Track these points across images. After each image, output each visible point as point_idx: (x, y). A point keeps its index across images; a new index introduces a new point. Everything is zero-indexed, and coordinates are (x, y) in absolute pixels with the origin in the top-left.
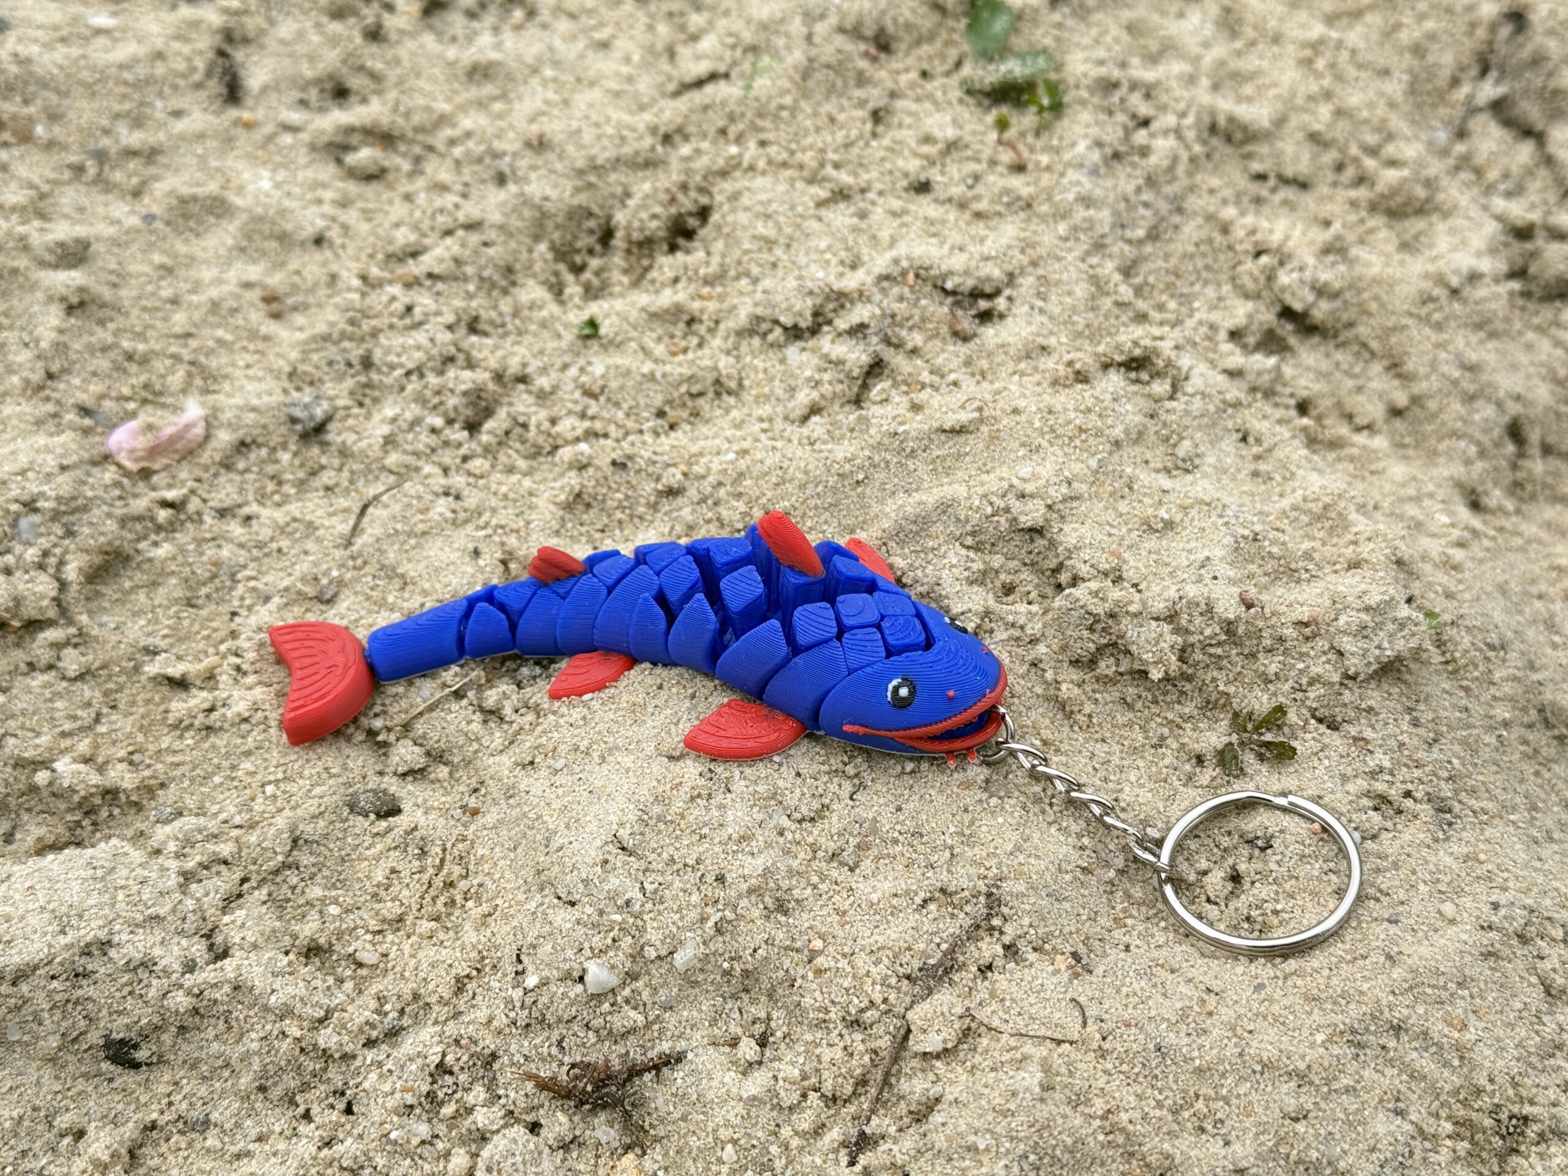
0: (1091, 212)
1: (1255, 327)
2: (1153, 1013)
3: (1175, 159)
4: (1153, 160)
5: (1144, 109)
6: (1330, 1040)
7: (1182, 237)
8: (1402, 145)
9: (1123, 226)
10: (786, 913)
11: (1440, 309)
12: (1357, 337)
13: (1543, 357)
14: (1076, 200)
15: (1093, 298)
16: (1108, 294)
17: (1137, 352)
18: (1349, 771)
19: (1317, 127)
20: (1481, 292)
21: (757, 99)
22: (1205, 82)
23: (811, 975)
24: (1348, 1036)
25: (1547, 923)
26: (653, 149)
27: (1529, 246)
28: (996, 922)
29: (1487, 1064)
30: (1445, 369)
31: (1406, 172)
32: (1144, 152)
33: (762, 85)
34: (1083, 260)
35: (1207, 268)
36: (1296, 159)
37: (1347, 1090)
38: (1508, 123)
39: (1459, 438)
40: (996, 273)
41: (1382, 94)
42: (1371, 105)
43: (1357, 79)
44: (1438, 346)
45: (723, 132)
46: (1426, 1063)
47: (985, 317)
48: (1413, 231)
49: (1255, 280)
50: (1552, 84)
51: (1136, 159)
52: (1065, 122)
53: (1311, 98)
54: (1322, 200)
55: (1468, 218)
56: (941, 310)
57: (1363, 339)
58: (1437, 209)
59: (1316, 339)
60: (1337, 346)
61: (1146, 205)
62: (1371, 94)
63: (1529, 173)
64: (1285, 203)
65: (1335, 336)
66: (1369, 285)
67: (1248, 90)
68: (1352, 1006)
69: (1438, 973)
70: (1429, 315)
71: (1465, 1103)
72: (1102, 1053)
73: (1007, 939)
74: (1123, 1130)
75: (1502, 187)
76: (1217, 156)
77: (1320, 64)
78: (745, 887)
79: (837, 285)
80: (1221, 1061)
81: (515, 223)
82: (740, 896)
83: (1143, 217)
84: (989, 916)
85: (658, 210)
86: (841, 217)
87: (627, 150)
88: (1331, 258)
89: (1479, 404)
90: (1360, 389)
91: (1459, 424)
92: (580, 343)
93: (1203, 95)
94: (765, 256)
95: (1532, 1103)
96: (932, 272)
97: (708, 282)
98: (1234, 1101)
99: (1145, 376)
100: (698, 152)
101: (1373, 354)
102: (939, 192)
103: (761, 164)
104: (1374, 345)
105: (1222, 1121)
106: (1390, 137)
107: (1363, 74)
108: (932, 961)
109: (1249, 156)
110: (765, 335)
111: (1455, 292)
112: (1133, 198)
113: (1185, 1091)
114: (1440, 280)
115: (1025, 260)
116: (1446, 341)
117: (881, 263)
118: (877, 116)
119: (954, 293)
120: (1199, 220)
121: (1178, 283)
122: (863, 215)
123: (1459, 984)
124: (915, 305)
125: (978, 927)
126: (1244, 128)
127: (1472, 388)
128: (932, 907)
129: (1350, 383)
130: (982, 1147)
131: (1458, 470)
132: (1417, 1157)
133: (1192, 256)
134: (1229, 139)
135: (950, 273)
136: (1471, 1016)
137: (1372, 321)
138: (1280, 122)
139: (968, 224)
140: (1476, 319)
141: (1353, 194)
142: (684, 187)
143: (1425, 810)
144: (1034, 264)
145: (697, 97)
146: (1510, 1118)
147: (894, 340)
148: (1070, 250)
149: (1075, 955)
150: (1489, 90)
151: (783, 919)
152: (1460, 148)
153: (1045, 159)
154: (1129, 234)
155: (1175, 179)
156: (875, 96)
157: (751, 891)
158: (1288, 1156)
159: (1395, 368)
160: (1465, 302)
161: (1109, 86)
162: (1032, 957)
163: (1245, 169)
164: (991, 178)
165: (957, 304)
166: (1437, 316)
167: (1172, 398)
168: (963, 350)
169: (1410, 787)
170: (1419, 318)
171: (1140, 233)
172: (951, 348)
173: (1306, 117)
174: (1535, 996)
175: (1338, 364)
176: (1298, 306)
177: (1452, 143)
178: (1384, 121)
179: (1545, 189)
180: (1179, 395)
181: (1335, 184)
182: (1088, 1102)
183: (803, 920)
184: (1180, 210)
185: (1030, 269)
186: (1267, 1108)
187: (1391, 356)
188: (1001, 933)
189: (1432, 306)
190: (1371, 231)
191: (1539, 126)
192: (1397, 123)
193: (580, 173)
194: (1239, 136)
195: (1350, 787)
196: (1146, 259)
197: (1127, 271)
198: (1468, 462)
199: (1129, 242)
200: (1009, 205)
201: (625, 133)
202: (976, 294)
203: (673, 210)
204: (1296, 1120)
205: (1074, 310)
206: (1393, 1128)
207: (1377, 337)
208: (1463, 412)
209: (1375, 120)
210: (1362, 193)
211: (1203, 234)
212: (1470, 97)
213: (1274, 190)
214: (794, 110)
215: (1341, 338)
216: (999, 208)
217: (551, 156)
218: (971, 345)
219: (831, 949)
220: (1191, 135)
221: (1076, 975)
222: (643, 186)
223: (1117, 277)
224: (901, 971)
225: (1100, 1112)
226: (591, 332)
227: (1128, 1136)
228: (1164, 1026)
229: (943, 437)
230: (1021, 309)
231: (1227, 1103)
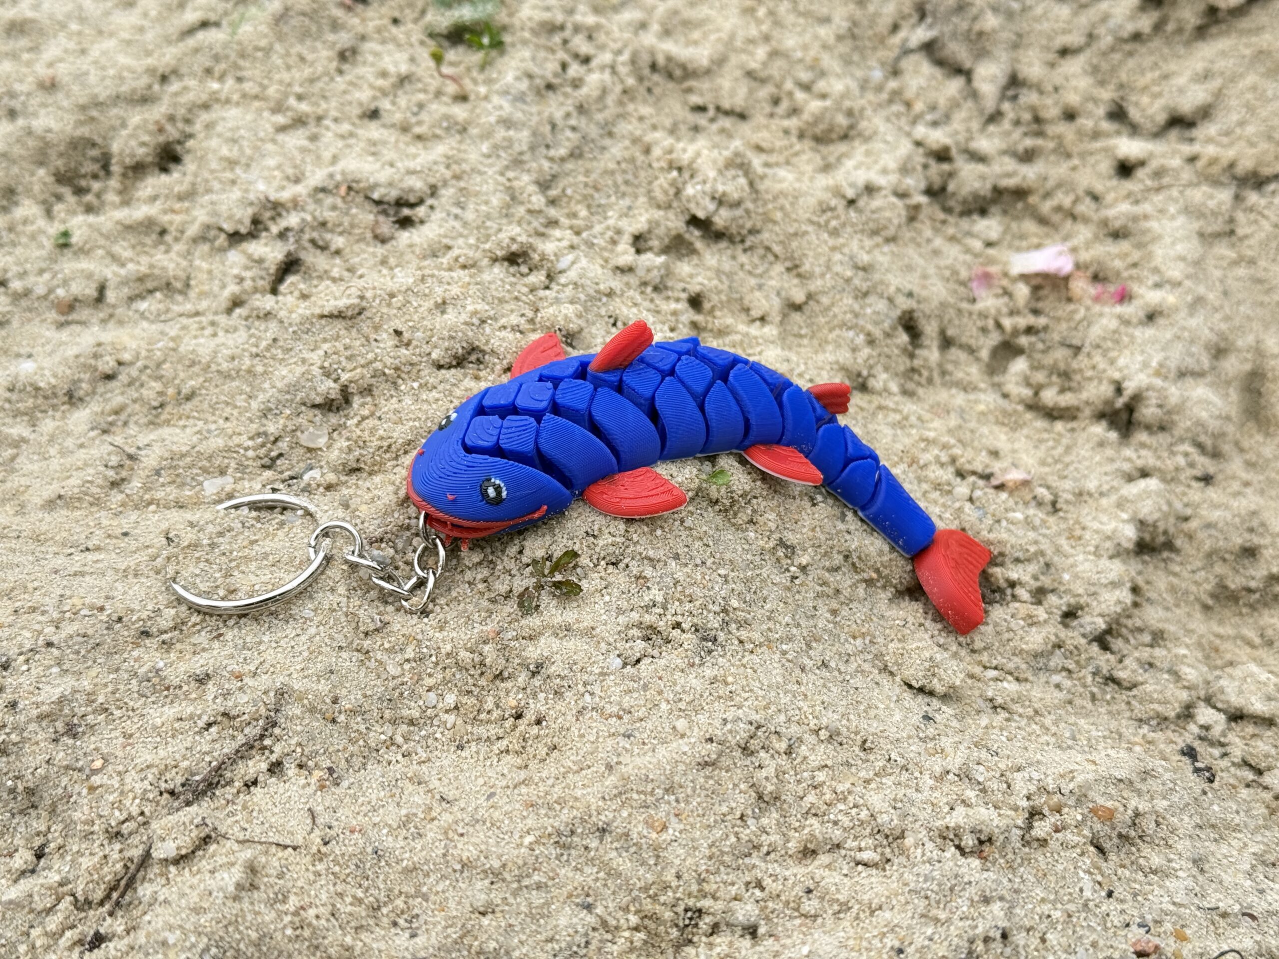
0: (511, 133)
1: (661, 231)
2: (380, 819)
3: (604, 91)
4: (584, 90)
5: (586, 49)
6: (537, 842)
7: (607, 155)
8: (833, 80)
9: (548, 147)
10: (75, 736)
11: (837, 217)
12: (762, 242)
13: (949, 262)
14: (498, 122)
15: (508, 207)
16: (522, 203)
17: (514, 247)
18: (625, 605)
19: (753, 65)
20: (877, 202)
21: (240, 43)
22: (655, 27)
23: (85, 792)
24: (555, 838)
25: (774, 738)
26: (150, 87)
27: (946, 167)
28: (267, 742)
29: (677, 862)
30: (838, 268)
31: (828, 103)
32: (576, 84)
33: (246, 29)
34: (502, 174)
35: (627, 182)
36: (733, 93)
37: (539, 887)
38: (940, 63)
39: (850, 328)
40: (418, 184)
41: (816, 37)
42: (805, 47)
43: (794, 25)
44: (834, 249)
45: (208, 71)
46: (624, 863)
47: (405, 223)
48: (836, 154)
49: (666, 192)
50: (977, 27)
51: (569, 90)
52: (506, 59)
53: (751, 41)
54: (758, 129)
55: (886, 142)
56: (366, 216)
57: (767, 243)
58: (860, 135)
59: (723, 244)
60: (745, 251)
61: (574, 129)
62: (807, 37)
63: (955, 105)
64: (722, 131)
65: (742, 241)
66: (775, 198)
67: (696, 35)
68: (565, 811)
69: (647, 779)
70: (827, 222)
71: (654, 898)
72: (320, 856)
73: (274, 758)
74: (310, 925)
75: (929, 117)
76: (657, 91)
77: (761, 12)
78: (35, 712)
79: (273, 196)
80: (427, 862)
81: (17, 150)
82: (29, 721)
83: (568, 139)
84: (262, 737)
85: (146, 138)
86: (295, 140)
87: (124, 89)
88: (733, 172)
89: (871, 299)
90: (760, 287)
91: (849, 316)
92: (58, 251)
93: (649, 39)
94: (229, 175)
95: (715, 898)
96: (362, 185)
97: (180, 198)
98: (432, 897)
99: (524, 269)
100: (186, 88)
101: (776, 257)
102: (386, 118)
103: (235, 97)
104: (777, 249)
105: (416, 917)
106: (823, 74)
107: (801, 21)
108: (197, 778)
109: (689, 90)
110: (212, 241)
111: (851, 202)
112: (560, 123)
113: (391, 890)
114: (837, 192)
115: (448, 174)
116: (844, 245)
117: (317, 177)
118: (342, 56)
119: (378, 203)
120: (627, 143)
121: (596, 195)
122: (314, 138)
123: (667, 791)
124: (347, 214)
125: (252, 747)
126: (683, 67)
127: (865, 286)
128: (213, 729)
129: (753, 281)
130: (171, 941)
131: (844, 356)
132: (592, 947)
133: (612, 173)
134: (670, 76)
135: (376, 186)
136: (673, 820)
137: (777, 228)
138: (720, 62)
139: (407, 144)
140: (872, 225)
141: (786, 123)
142: (172, 118)
143: (689, 640)
144: (457, 177)
145: (191, 42)
146: (686, 910)
147: (321, 243)
148: (491, 166)
149: (331, 770)
150: (921, 34)
151: (70, 742)
152: (893, 84)
153: (483, 90)
154: (552, 153)
155: (605, 107)
156: (344, 39)
157: (41, 717)
158: (471, 946)
159: (794, 268)
160: (860, 211)
161: (552, 28)
162: (293, 772)
163: (685, 103)
164: (434, 106)
165: (385, 213)
166: (834, 223)
167: (547, 288)
168: (380, 250)
169: (679, 619)
170: (819, 225)
171: (562, 152)
172: (371, 249)
173: (744, 57)
174: (741, 800)
175: (742, 266)
176: (701, 215)
177: (886, 78)
178: (816, 60)
179: (970, 119)
180: (554, 286)
181: (772, 115)
182: (285, 900)
183: (90, 743)
184: (610, 134)
185: (454, 182)
186: (459, 903)
187: (792, 258)
188: (272, 752)
189: (829, 214)
190: (796, 154)
191: (967, 65)
192: (829, 62)
193: (83, 108)
194: (678, 73)
195: (622, 619)
196: (567, 174)
197: (544, 185)
198: (854, 350)
199: (551, 159)
200: (448, 129)
201: (125, 74)
202: (400, 203)
203: (161, 139)
204: (483, 914)
205: (488, 217)
206: (575, 920)
207: (781, 242)
208: (856, 307)
209: (808, 59)
210: (793, 123)
211: (627, 154)
212: (905, 40)
213: (712, 120)
214: (268, 51)
215: (748, 243)
216: (438, 132)
217: (60, 96)
218: (388, 246)
219: (110, 768)
220: (623, 70)
221: (322, 787)
222: (136, 117)
223: (533, 188)
224: (163, 786)
225: (292, 909)
226: (64, 243)
227: (314, 930)
228: (385, 831)
229: (323, 322)
230: (437, 215)
231: (427, 900)
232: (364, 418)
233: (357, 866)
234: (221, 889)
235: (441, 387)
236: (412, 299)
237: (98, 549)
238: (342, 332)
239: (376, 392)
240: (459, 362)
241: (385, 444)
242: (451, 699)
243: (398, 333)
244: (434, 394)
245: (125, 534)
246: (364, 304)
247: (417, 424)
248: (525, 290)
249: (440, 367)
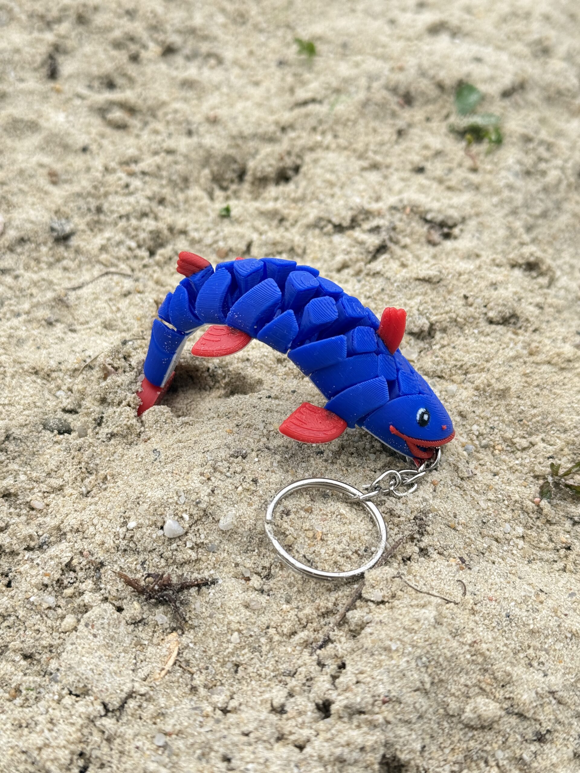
0: (512, 194)
2: (507, 595)
3: (560, 181)
4: (548, 179)
5: (545, 155)
7: (559, 221)
9: (528, 206)
14: (505, 186)
15: (507, 238)
16: (516, 237)
17: (532, 259)
21: (335, 115)
26: (275, 133)
33: (340, 108)
34: (504, 218)
40: (455, 214)
45: (314, 129)
47: (447, 236)
51: (538, 177)
52: (502, 151)
56: (422, 229)
61: (541, 200)
72: (473, 612)
73: (422, 545)
74: (482, 654)
79: (367, 206)
80: (546, 628)
81: (193, 155)
83: (539, 205)
85: (273, 162)
86: (373, 177)
87: (261, 130)
92: (218, 220)
94: (328, 191)
96: (420, 209)
97: (295, 201)
98: (552, 653)
99: (534, 274)
100: (299, 137)
102: (429, 173)
103: (333, 146)
105: (543, 663)
110: (322, 228)
112: (535, 195)
113: (522, 643)
115: (472, 212)
117: (392, 200)
118: (400, 133)
119: (431, 222)
120: (569, 215)
122: (385, 177)
124: (409, 225)
130: (394, 648)
133: (563, 231)
135: (430, 211)
139: (444, 191)
142: (289, 153)
144: (477, 215)
145: (303, 110)
147: (394, 240)
148: (497, 212)
149: (462, 559)
153: (489, 167)
154: (530, 211)
155: (558, 191)
156: (401, 124)
161: (527, 139)
162: (435, 556)
164: (458, 172)
165: (432, 227)
167: (549, 288)
168: (432, 250)
171: (537, 212)
172: (426, 248)
180: (552, 286)
182: (462, 635)
184: (559, 208)
185: (475, 217)
186: (572, 659)
188: (419, 541)
193: (233, 138)
196: (538, 226)
197: (528, 229)
199: (530, 215)
200: (467, 186)
201: (262, 122)
202: (442, 225)
203: (281, 164)
205: (496, 241)
214: (355, 122)
216: (461, 187)
217: (219, 128)
218: (437, 248)
220: (569, 172)
221: (462, 569)
222: (266, 149)
223: (522, 230)
224: (354, 549)
225: (469, 642)
226: (226, 214)
227: (485, 658)
228: (513, 603)
229: (417, 283)
230: (467, 236)
231: (548, 653)
232: (443, 346)
233: (498, 624)
234: (426, 619)
235: (494, 335)
236: (473, 278)
237: (276, 398)
238: (429, 291)
239: (449, 332)
240: (505, 321)
241: (459, 364)
242: (520, 530)
243: (466, 297)
244: (489, 339)
245: (294, 392)
246: (442, 276)
247: (479, 355)
248: (537, 287)
249: (491, 322)
